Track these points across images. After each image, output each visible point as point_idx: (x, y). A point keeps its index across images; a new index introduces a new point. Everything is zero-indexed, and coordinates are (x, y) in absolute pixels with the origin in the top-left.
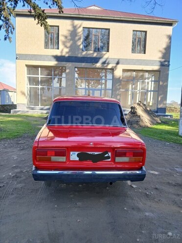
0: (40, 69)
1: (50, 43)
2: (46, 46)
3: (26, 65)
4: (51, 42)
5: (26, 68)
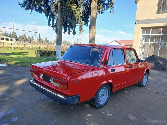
0: (151, 29)
1: (161, 9)
2: (159, 12)
3: (141, 28)
4: (163, 9)
5: (141, 30)
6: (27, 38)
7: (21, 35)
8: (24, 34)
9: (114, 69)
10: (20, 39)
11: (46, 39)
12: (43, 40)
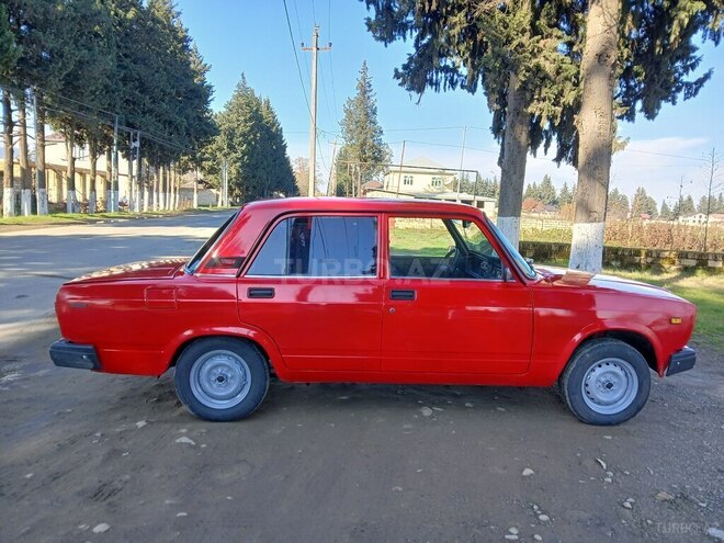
6: (558, 193)
7: (534, 184)
8: (547, 181)
9: (272, 290)
10: (530, 199)
11: (641, 194)
12: (624, 198)
